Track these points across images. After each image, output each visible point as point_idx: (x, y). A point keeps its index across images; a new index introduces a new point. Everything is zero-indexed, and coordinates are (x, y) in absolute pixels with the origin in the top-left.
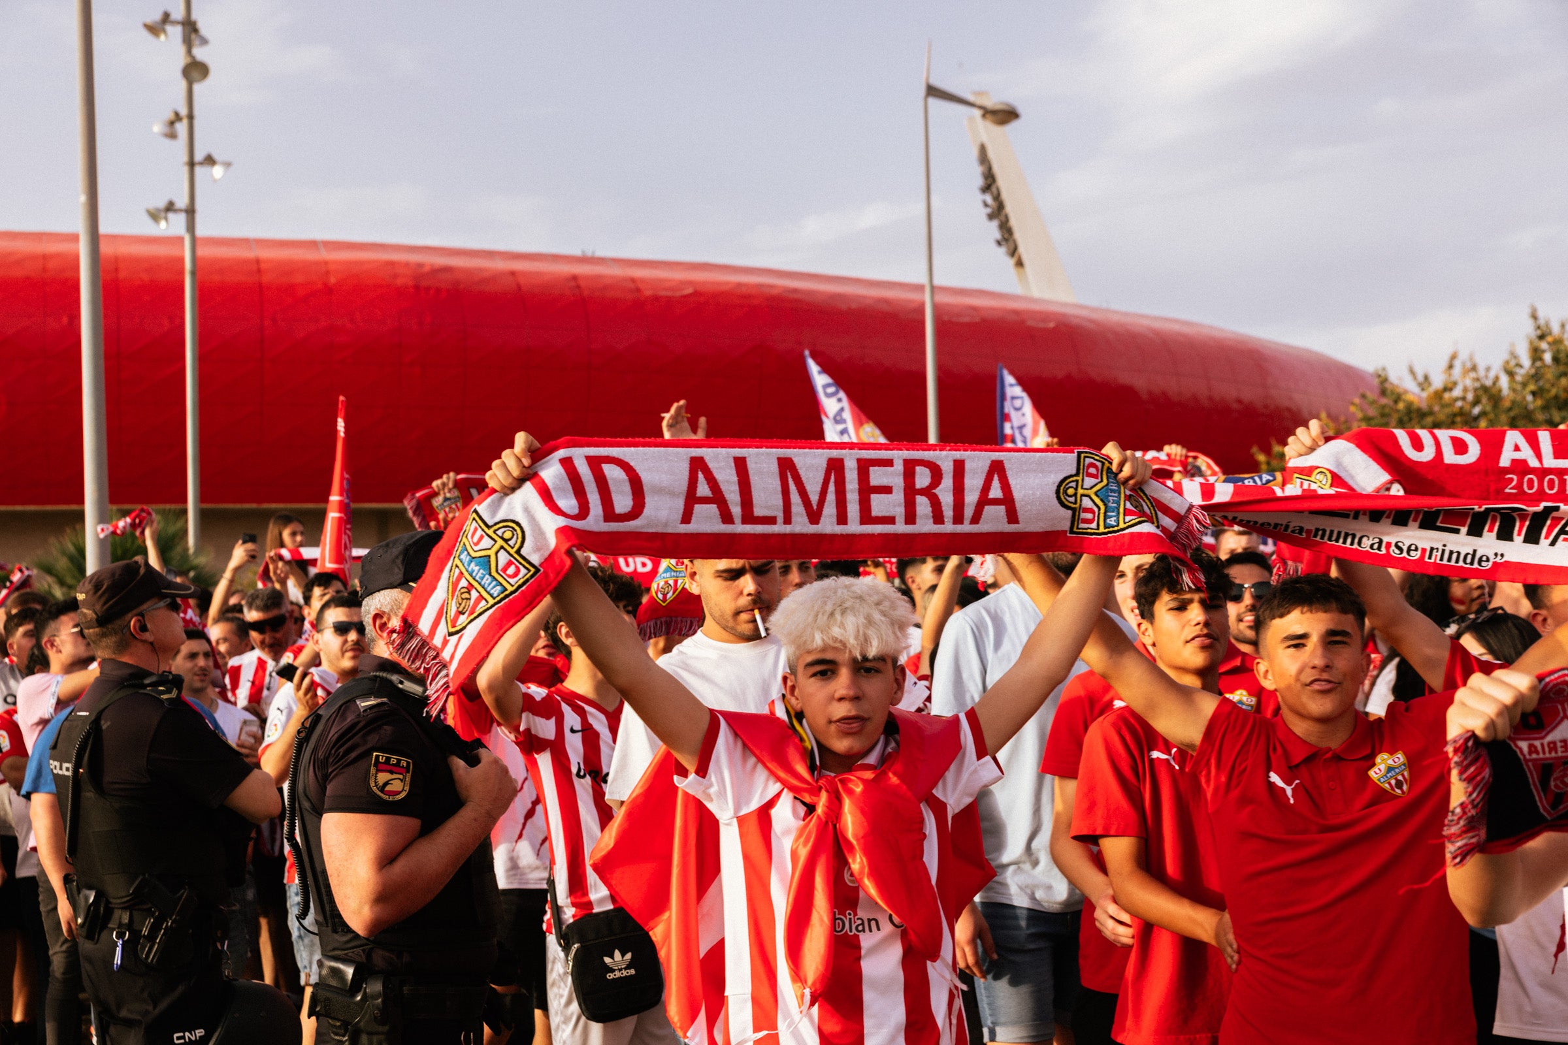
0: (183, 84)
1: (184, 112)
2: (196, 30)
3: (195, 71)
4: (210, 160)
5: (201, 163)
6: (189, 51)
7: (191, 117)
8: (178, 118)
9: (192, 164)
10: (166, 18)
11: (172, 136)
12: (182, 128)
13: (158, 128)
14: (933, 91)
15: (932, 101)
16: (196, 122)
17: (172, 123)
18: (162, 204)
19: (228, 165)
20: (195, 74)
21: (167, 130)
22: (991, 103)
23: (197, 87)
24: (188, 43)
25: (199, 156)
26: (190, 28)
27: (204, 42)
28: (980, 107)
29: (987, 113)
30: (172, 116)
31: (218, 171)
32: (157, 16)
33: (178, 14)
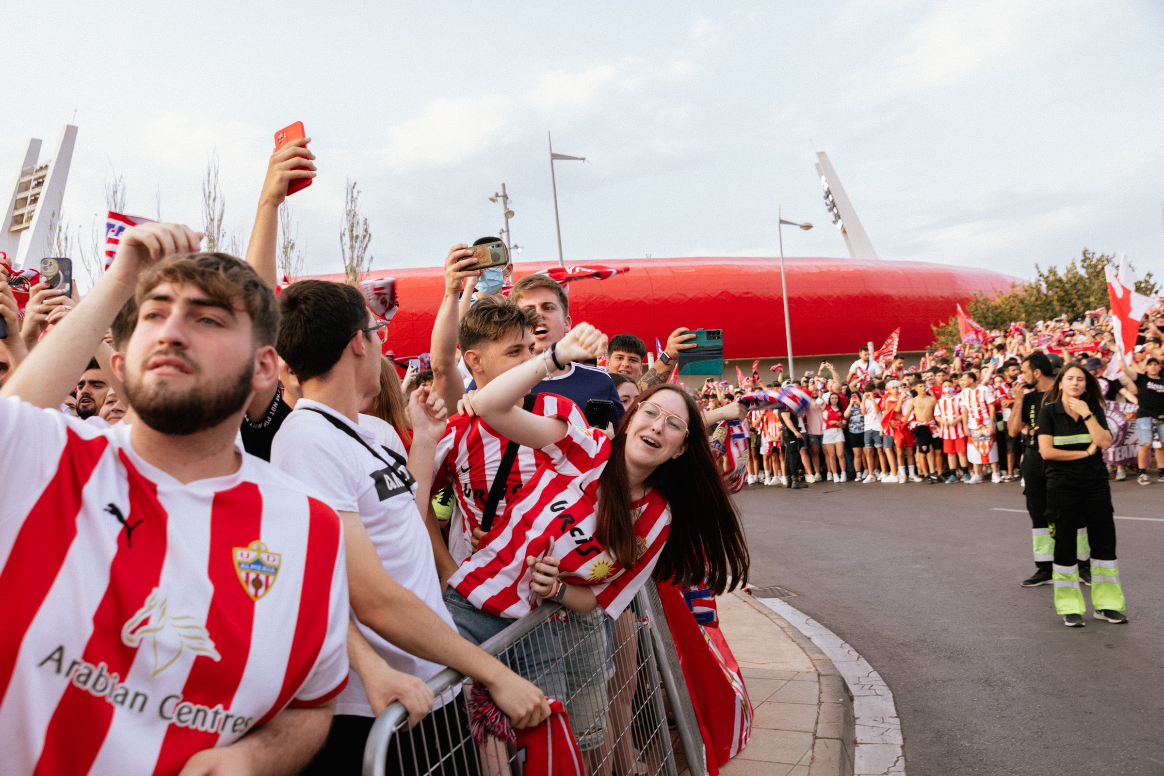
0: (503, 219)
1: (505, 229)
2: (507, 198)
3: (509, 214)
4: (516, 247)
5: (513, 248)
6: (506, 207)
7: (508, 231)
8: (503, 231)
10: (497, 195)
14: (782, 222)
15: (782, 225)
16: (510, 233)
19: (523, 248)
20: (509, 216)
22: (803, 223)
23: (509, 220)
24: (505, 203)
26: (505, 197)
27: (511, 202)
28: (799, 225)
29: (801, 226)
31: (519, 250)
32: (493, 195)
33: (501, 193)
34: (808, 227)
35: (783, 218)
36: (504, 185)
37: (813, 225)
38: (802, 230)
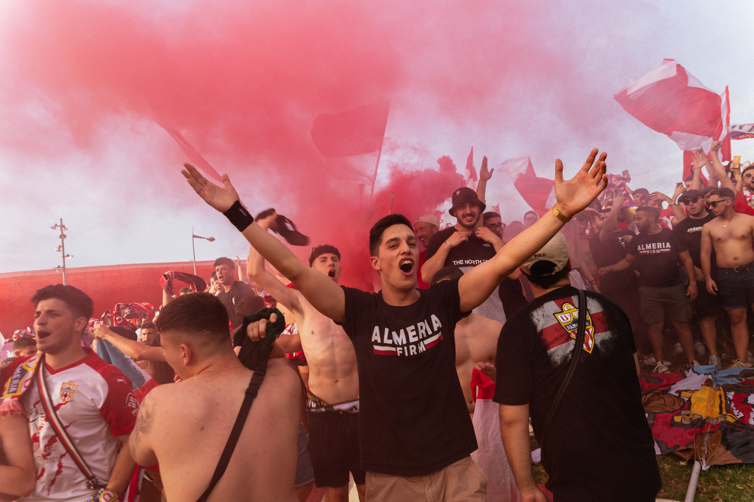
0: (61, 239)
1: (61, 245)
2: (64, 227)
3: (63, 236)
4: (68, 256)
5: (66, 257)
6: (62, 232)
7: (63, 246)
8: (60, 246)
9: (64, 257)
10: (56, 225)
11: (59, 251)
12: (61, 249)
13: (56, 249)
14: (194, 236)
15: (195, 238)
16: (64, 248)
17: (59, 248)
18: (56, 266)
19: (72, 256)
21: (57, 249)
22: (208, 237)
23: (64, 240)
24: (62, 230)
25: (65, 255)
26: (62, 226)
27: (67, 229)
28: (206, 238)
29: (208, 239)
30: (58, 246)
31: (70, 258)
32: (54, 225)
33: (59, 224)
34: (212, 239)
35: (195, 234)
36: (61, 219)
37: (215, 239)
38: (208, 241)
